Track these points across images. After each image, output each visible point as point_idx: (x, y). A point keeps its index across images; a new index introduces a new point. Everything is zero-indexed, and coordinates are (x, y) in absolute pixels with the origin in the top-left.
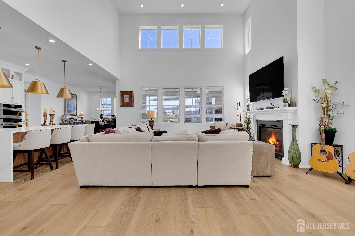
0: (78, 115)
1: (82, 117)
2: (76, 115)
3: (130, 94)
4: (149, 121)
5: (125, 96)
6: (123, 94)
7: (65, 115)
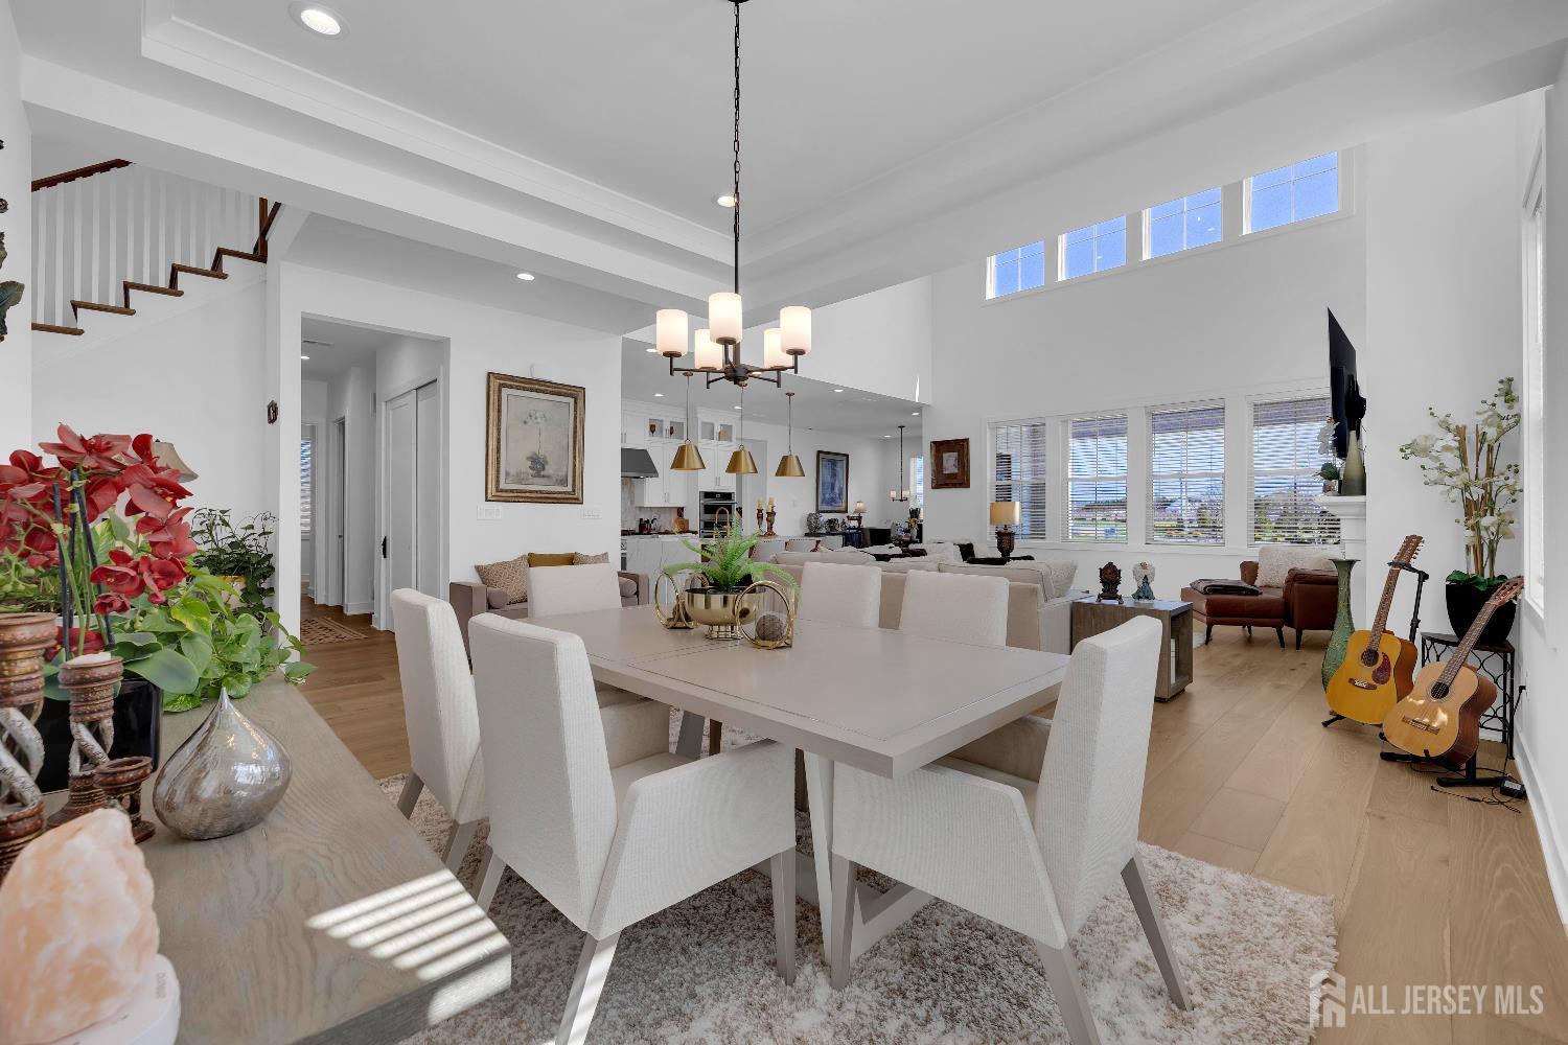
0: (851, 513)
1: (860, 517)
2: (846, 511)
3: (960, 447)
4: (999, 534)
5: (945, 455)
6: (940, 447)
7: (818, 511)
